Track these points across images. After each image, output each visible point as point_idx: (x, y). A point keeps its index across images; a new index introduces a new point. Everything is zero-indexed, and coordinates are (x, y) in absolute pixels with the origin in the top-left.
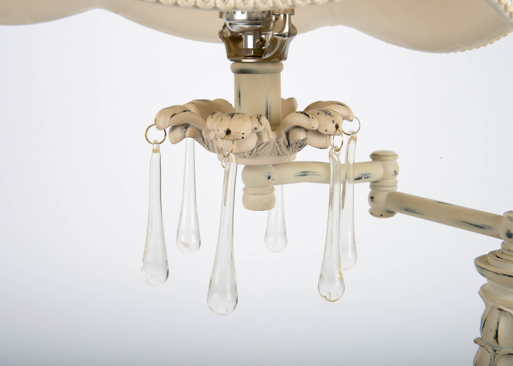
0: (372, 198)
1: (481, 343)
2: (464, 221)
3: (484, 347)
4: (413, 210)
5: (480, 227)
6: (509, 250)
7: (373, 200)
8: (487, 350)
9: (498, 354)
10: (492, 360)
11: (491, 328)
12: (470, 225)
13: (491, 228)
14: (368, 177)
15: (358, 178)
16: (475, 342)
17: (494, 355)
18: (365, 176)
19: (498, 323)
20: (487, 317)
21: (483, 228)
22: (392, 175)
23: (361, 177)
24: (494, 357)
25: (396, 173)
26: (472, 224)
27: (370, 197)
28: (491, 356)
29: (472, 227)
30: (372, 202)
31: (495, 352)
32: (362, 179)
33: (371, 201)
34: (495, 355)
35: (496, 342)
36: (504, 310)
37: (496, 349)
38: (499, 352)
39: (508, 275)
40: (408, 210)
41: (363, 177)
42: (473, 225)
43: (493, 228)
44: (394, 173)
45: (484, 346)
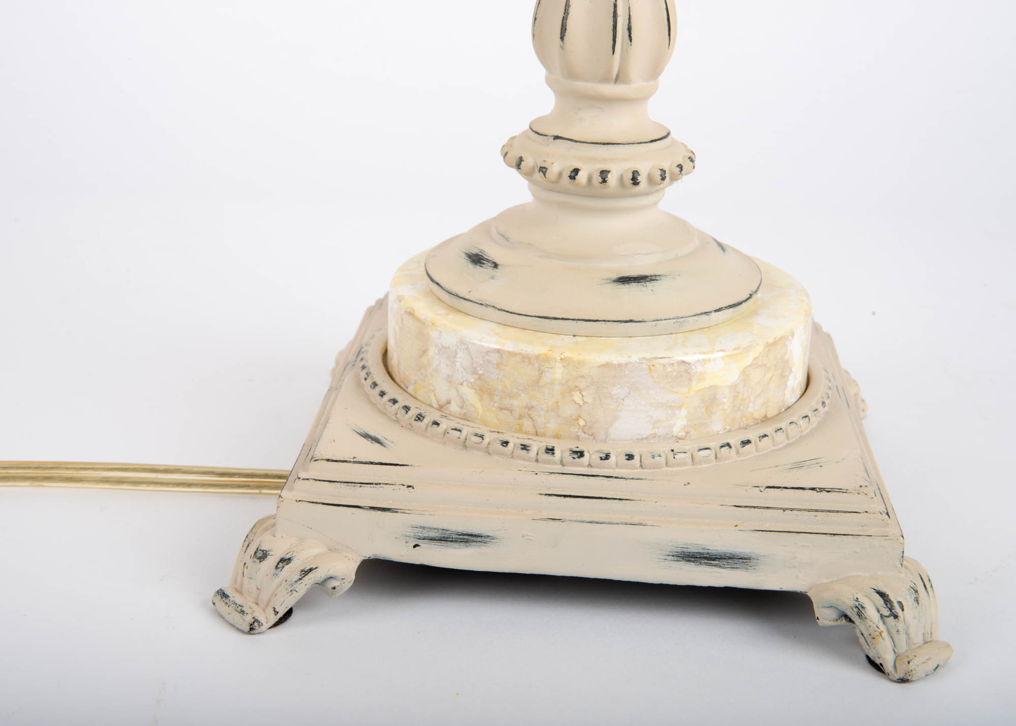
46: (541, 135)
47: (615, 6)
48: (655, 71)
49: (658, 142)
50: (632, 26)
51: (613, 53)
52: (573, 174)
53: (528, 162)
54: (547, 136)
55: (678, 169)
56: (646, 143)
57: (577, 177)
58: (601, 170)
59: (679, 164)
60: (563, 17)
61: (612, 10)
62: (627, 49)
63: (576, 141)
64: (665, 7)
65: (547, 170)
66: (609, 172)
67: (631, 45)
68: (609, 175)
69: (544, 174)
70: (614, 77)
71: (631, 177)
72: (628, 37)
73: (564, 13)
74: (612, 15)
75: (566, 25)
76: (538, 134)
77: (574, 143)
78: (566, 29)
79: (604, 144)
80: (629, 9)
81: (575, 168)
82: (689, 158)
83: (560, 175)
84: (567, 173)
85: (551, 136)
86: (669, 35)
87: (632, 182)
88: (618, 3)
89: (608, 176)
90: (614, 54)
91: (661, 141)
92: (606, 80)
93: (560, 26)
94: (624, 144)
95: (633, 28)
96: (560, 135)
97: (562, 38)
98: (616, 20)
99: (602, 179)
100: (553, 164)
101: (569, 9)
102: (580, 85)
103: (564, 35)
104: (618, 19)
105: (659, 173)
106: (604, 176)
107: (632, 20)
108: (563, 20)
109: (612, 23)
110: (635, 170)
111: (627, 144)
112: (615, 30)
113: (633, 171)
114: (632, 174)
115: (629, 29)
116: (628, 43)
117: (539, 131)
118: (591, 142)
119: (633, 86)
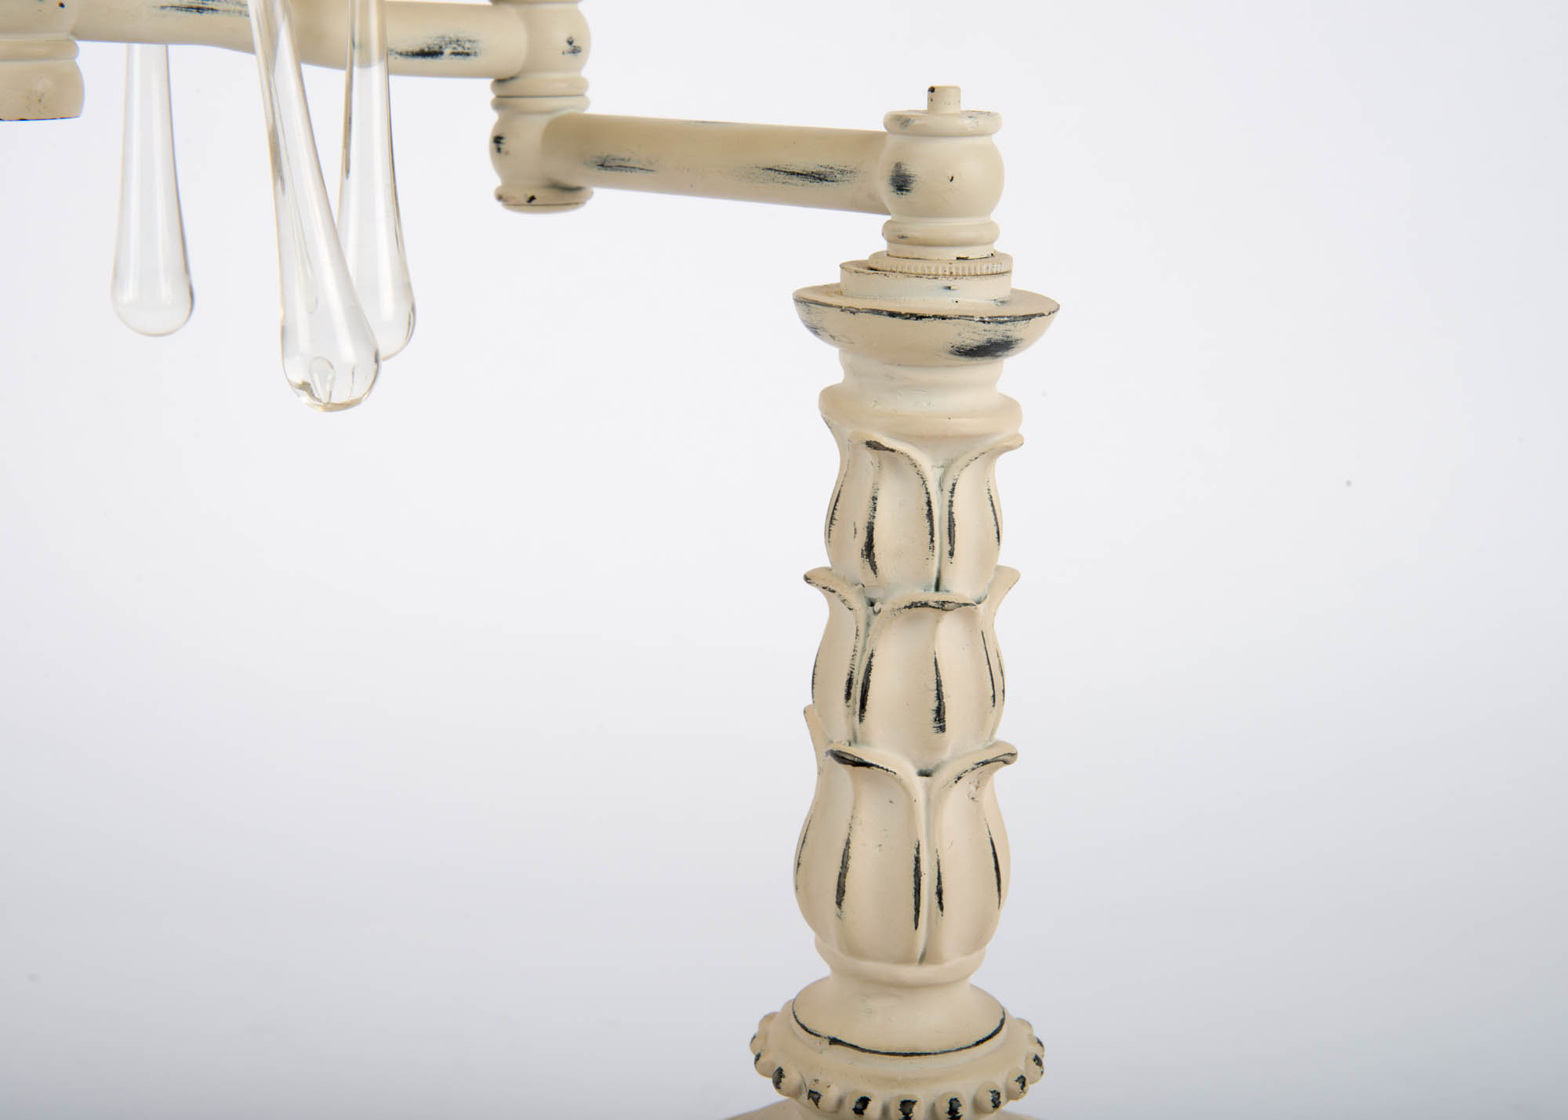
0: (498, 140)
1: (823, 580)
2: (771, 166)
3: (833, 591)
4: (620, 159)
5: (818, 177)
6: (903, 237)
7: (502, 146)
8: (844, 601)
9: (880, 611)
10: (861, 633)
11: (855, 524)
12: (788, 178)
13: (851, 172)
14: (466, 51)
15: (426, 50)
16: (807, 579)
17: (869, 617)
18: (454, 48)
19: (875, 498)
20: (842, 486)
21: (826, 180)
22: (561, 52)
23: (436, 49)
24: (868, 625)
25: (574, 48)
26: (793, 173)
27: (492, 140)
28: (857, 622)
29: (794, 182)
30: (498, 154)
31: (870, 608)
32: (443, 57)
33: (495, 151)
34: (872, 616)
35: (868, 567)
36: (887, 446)
37: (873, 596)
38: (882, 603)
39: (887, 312)
40: (606, 164)
41: (447, 51)
42: (798, 174)
43: (855, 173)
44: (567, 47)
45: (832, 588)
46: (811, 1033)
47: (917, 860)
48: (979, 938)
49: (988, 1042)
50: (943, 889)
51: (916, 928)
52: (860, 1106)
53: (792, 1078)
54: (819, 1036)
55: (1018, 1085)
56: (969, 1047)
57: (865, 1112)
58: (902, 1100)
59: (1019, 1075)
60: (840, 874)
61: (913, 866)
62: (937, 923)
63: (863, 1050)
64: (991, 851)
65: (819, 1098)
66: (914, 1103)
67: (942, 915)
68: (915, 1108)
69: (816, 1101)
70: (919, 957)
71: (948, 1110)
72: (938, 905)
73: (842, 868)
74: (913, 873)
75: (844, 886)
76: (806, 1029)
77: (859, 1053)
78: (844, 892)
79: (906, 1055)
80: (938, 863)
81: (863, 1096)
82: (1035, 1060)
83: (840, 1102)
84: (851, 1103)
85: (825, 1038)
86: (999, 890)
87: (950, 1116)
88: (921, 856)
89: (913, 1111)
90: (918, 929)
91: (991, 1040)
92: (906, 960)
93: (836, 887)
94: (935, 1054)
95: (944, 892)
96: (839, 1038)
97: (839, 904)
98: (920, 880)
99: (904, 1114)
100: (829, 1086)
101: (849, 863)
102: (869, 966)
103: (842, 900)
104: (922, 878)
105: (990, 1097)
106: (907, 1111)
107: (943, 879)
108: (840, 877)
109: (912, 885)
110: (954, 1097)
111: (940, 1053)
112: (917, 896)
113: (951, 1100)
114: (949, 1105)
115: (940, 893)
116: (938, 913)
117: (807, 1026)
118: (885, 1051)
119: (946, 965)
